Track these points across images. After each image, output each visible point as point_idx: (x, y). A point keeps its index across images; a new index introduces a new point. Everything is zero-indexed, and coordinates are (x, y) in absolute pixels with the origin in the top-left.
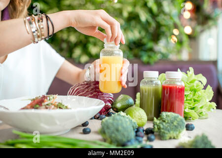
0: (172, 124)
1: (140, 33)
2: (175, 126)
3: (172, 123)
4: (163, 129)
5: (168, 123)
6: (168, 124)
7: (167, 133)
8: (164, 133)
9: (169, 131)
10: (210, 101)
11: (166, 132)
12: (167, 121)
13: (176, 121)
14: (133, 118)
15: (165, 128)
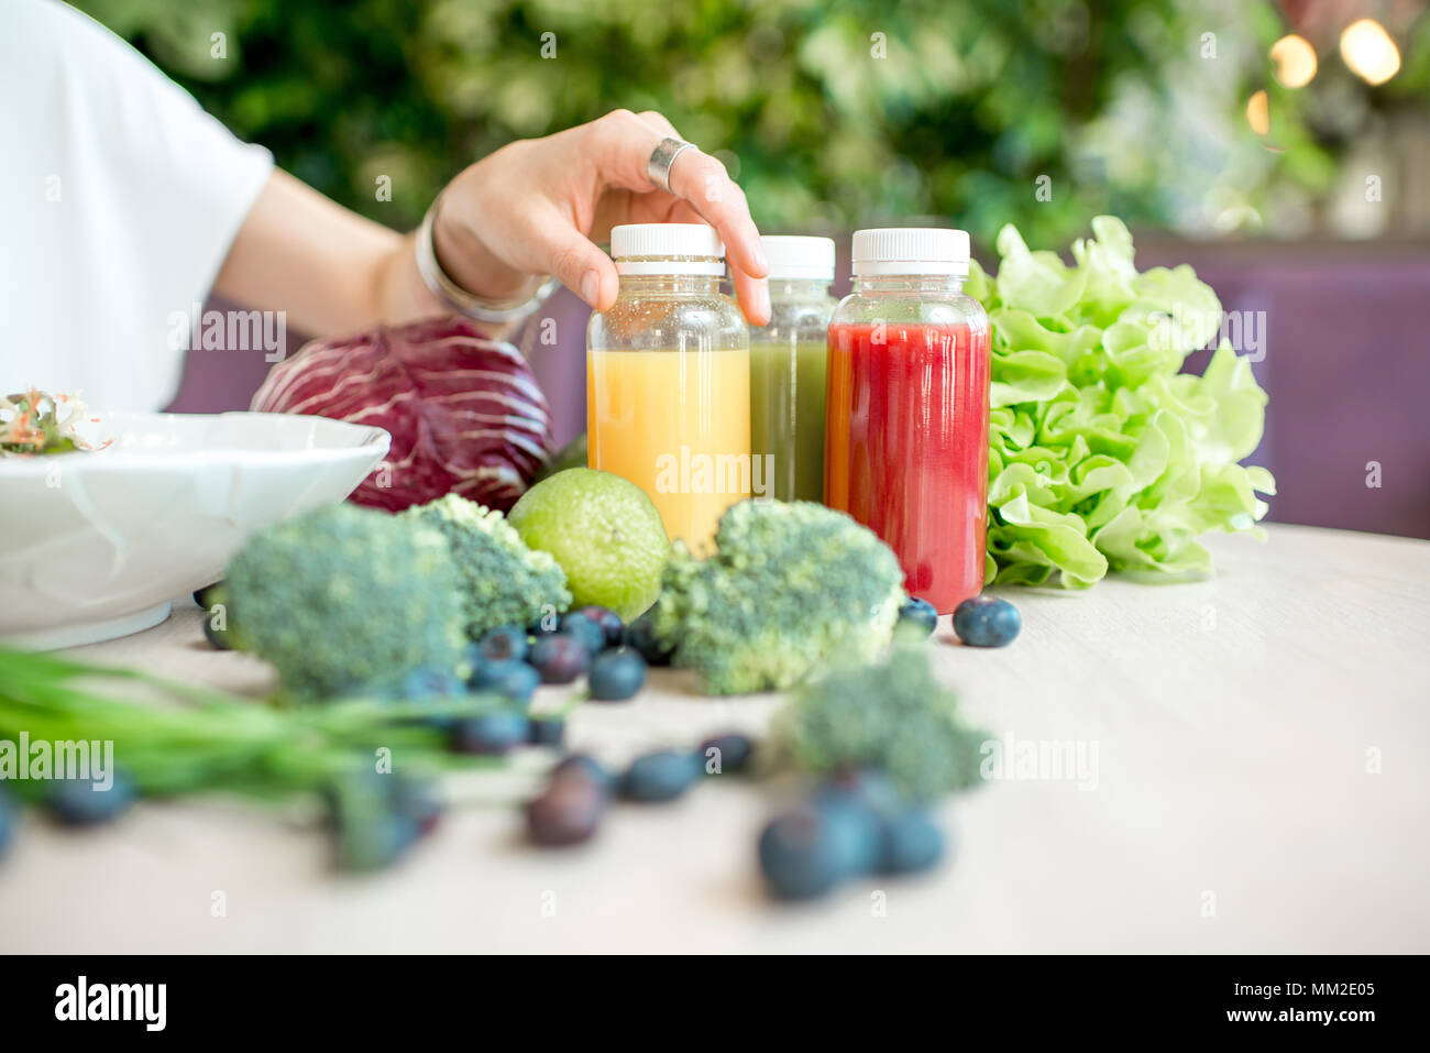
0: (777, 583)
1: (964, 50)
2: (798, 596)
3: (778, 572)
4: (705, 615)
5: (748, 573)
6: (747, 584)
7: (731, 648)
8: (711, 643)
9: (742, 629)
10: (1244, 463)
11: (723, 635)
12: (740, 562)
13: (807, 565)
14: (532, 545)
15: (719, 608)
